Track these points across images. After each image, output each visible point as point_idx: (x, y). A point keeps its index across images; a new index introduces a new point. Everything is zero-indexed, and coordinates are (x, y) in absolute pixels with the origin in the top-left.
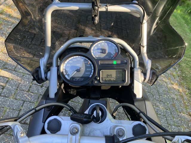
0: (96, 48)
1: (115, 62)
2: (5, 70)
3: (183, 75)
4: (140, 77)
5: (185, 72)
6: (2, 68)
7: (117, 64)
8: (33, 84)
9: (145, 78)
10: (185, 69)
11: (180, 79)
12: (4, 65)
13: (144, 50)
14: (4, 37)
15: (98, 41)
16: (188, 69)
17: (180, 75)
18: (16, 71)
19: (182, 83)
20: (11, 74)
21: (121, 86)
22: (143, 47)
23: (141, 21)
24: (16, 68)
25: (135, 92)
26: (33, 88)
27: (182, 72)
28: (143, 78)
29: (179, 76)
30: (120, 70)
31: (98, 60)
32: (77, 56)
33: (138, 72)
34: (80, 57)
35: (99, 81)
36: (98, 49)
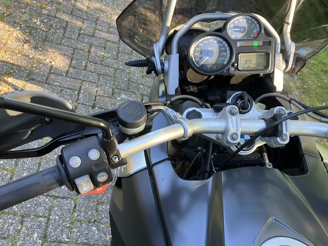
0: (232, 26)
1: (256, 44)
2: (31, 83)
3: (305, 86)
4: (281, 64)
5: (307, 82)
6: (27, 79)
7: (258, 46)
8: (79, 103)
9: (287, 67)
10: (307, 77)
11: (299, 93)
12: (29, 75)
13: (288, 29)
14: (18, 28)
15: (235, 17)
16: (312, 77)
17: (301, 86)
18: (49, 84)
19: (302, 99)
20: (42, 89)
21: (262, 74)
22: (288, 24)
24: (47, 78)
26: (81, 110)
27: (303, 82)
28: (284, 66)
29: (298, 89)
30: (261, 53)
31: (236, 41)
32: (209, 37)
33: (279, 58)
34: (212, 37)
35: (237, 68)
36: (235, 27)
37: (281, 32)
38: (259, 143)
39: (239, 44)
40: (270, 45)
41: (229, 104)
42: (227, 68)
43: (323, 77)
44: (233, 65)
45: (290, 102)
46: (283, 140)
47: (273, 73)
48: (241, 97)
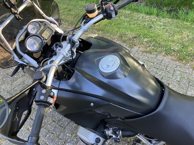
0: (30, 30)
1: (42, 28)
4: (55, 26)
9: (57, 25)
10: (66, 18)
13: (44, 15)
15: (28, 27)
16: (68, 17)
21: (54, 34)
22: (43, 14)
23: (33, 5)
25: (60, 33)
27: (68, 21)
30: (47, 29)
31: (36, 33)
32: (28, 40)
33: (52, 25)
34: (29, 39)
35: (46, 40)
36: (31, 30)
37: (44, 18)
38: (75, 50)
39: (38, 33)
40: (46, 24)
41: (56, 50)
42: (43, 42)
43: (71, 13)
44: (44, 40)
45: (68, 33)
46: (77, 43)
47: (56, 30)
48: (57, 45)
